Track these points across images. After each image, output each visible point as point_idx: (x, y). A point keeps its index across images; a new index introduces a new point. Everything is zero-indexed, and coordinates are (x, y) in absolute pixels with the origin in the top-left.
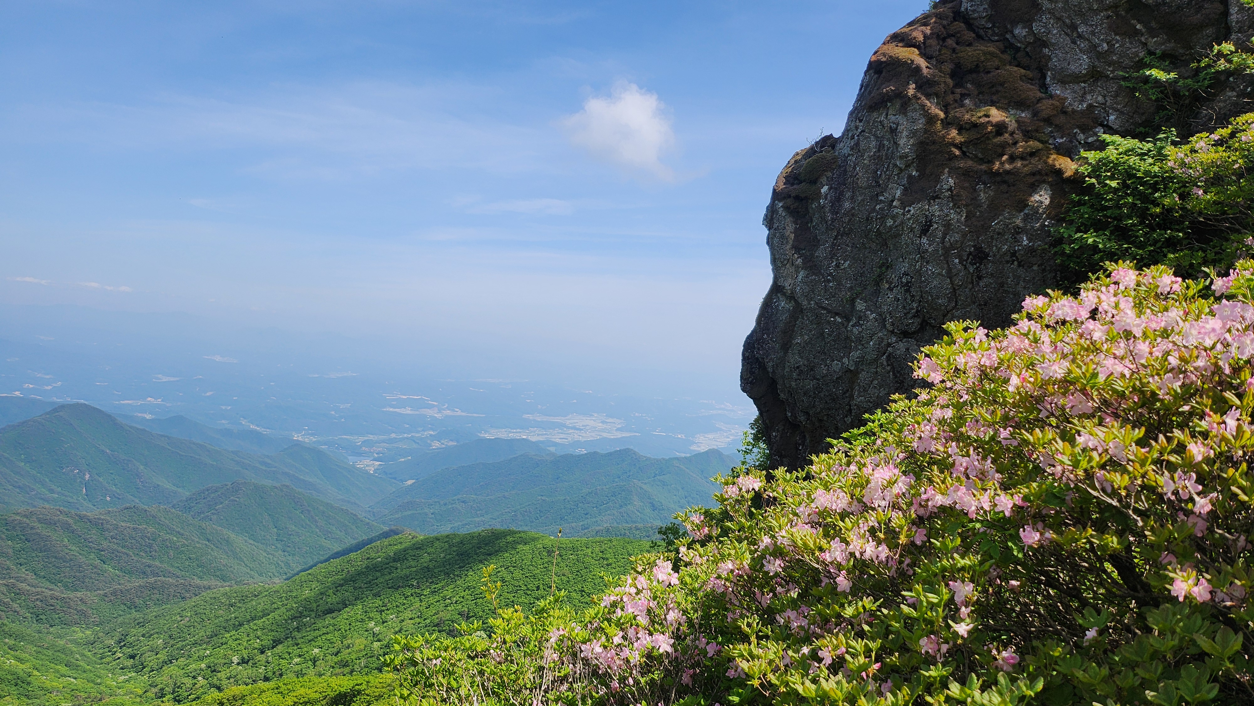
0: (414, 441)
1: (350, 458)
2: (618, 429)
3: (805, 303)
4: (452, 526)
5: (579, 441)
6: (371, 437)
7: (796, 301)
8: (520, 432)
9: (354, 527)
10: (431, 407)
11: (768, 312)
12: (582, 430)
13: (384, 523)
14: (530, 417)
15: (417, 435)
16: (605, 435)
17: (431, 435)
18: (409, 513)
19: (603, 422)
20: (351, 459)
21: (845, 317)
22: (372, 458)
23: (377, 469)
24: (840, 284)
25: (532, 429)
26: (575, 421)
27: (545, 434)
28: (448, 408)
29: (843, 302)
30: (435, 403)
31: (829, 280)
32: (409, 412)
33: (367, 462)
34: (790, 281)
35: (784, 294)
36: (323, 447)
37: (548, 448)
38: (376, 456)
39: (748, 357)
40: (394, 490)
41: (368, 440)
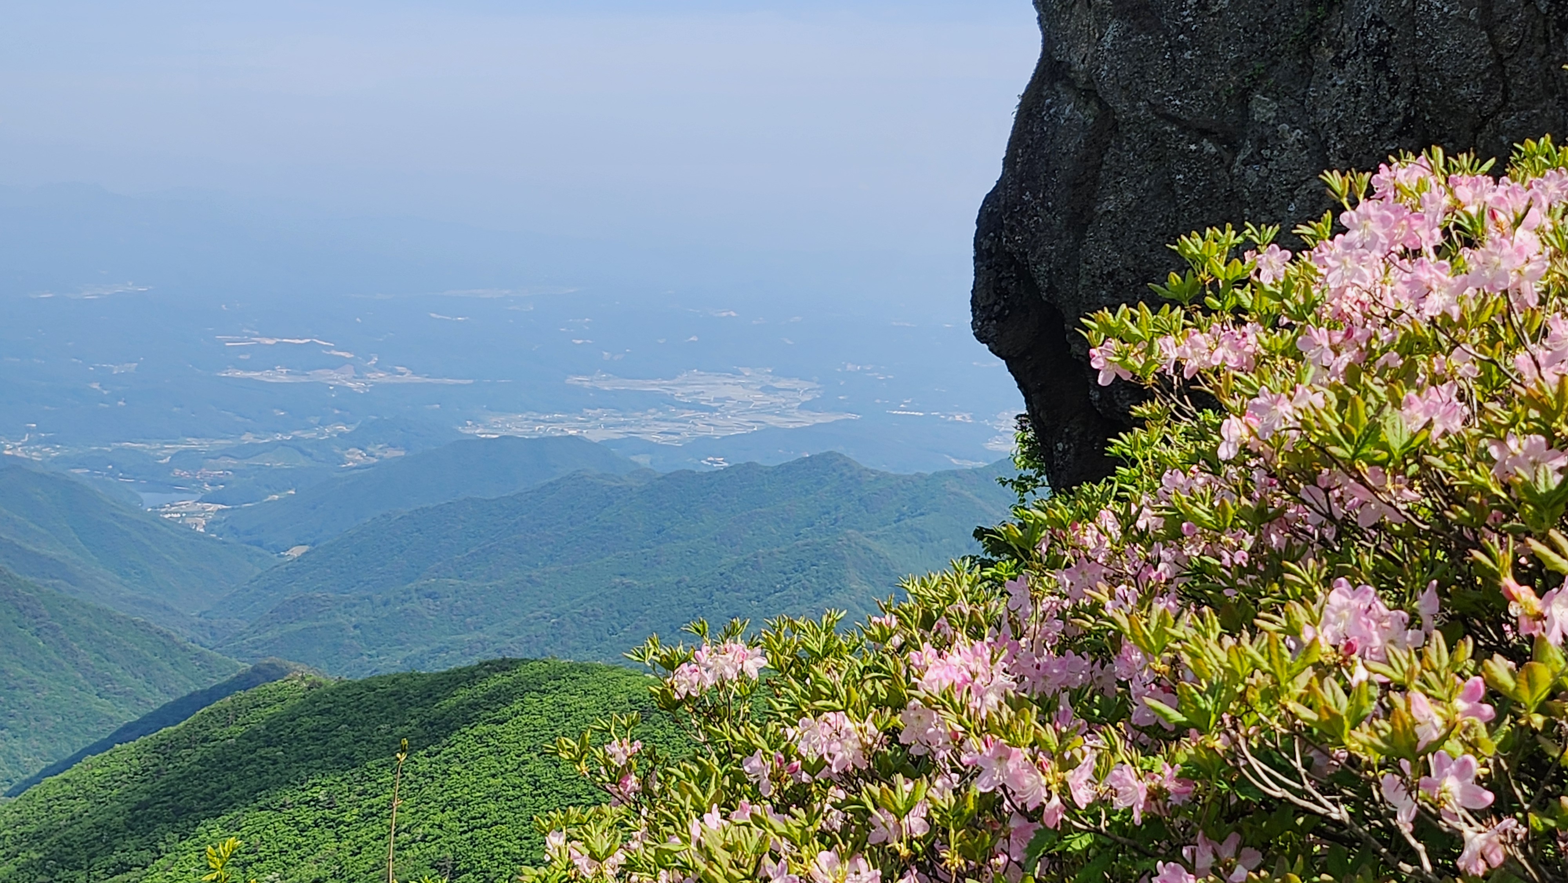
0: (302, 452)
1: (144, 496)
2: (804, 406)
3: (1122, 106)
4: (407, 654)
5: (708, 438)
6: (194, 443)
7: (1100, 102)
8: (561, 421)
9: (165, 665)
10: (336, 364)
11: (1031, 132)
12: (715, 410)
13: (238, 653)
14: (584, 381)
15: (306, 436)
16: (772, 421)
17: (341, 434)
18: (299, 626)
19: (766, 389)
20: (149, 500)
21: (1224, 141)
22: (199, 496)
23: (214, 523)
24: (1209, 54)
25: (591, 412)
26: (698, 388)
27: (624, 424)
28: (379, 367)
29: (1219, 101)
30: (348, 355)
31: (1182, 42)
32: (284, 379)
33: (188, 504)
34: (1083, 48)
35: (1071, 84)
36: (77, 471)
37: (634, 458)
38: (208, 488)
39: (989, 250)
40: (258, 571)
41: (186, 451)
